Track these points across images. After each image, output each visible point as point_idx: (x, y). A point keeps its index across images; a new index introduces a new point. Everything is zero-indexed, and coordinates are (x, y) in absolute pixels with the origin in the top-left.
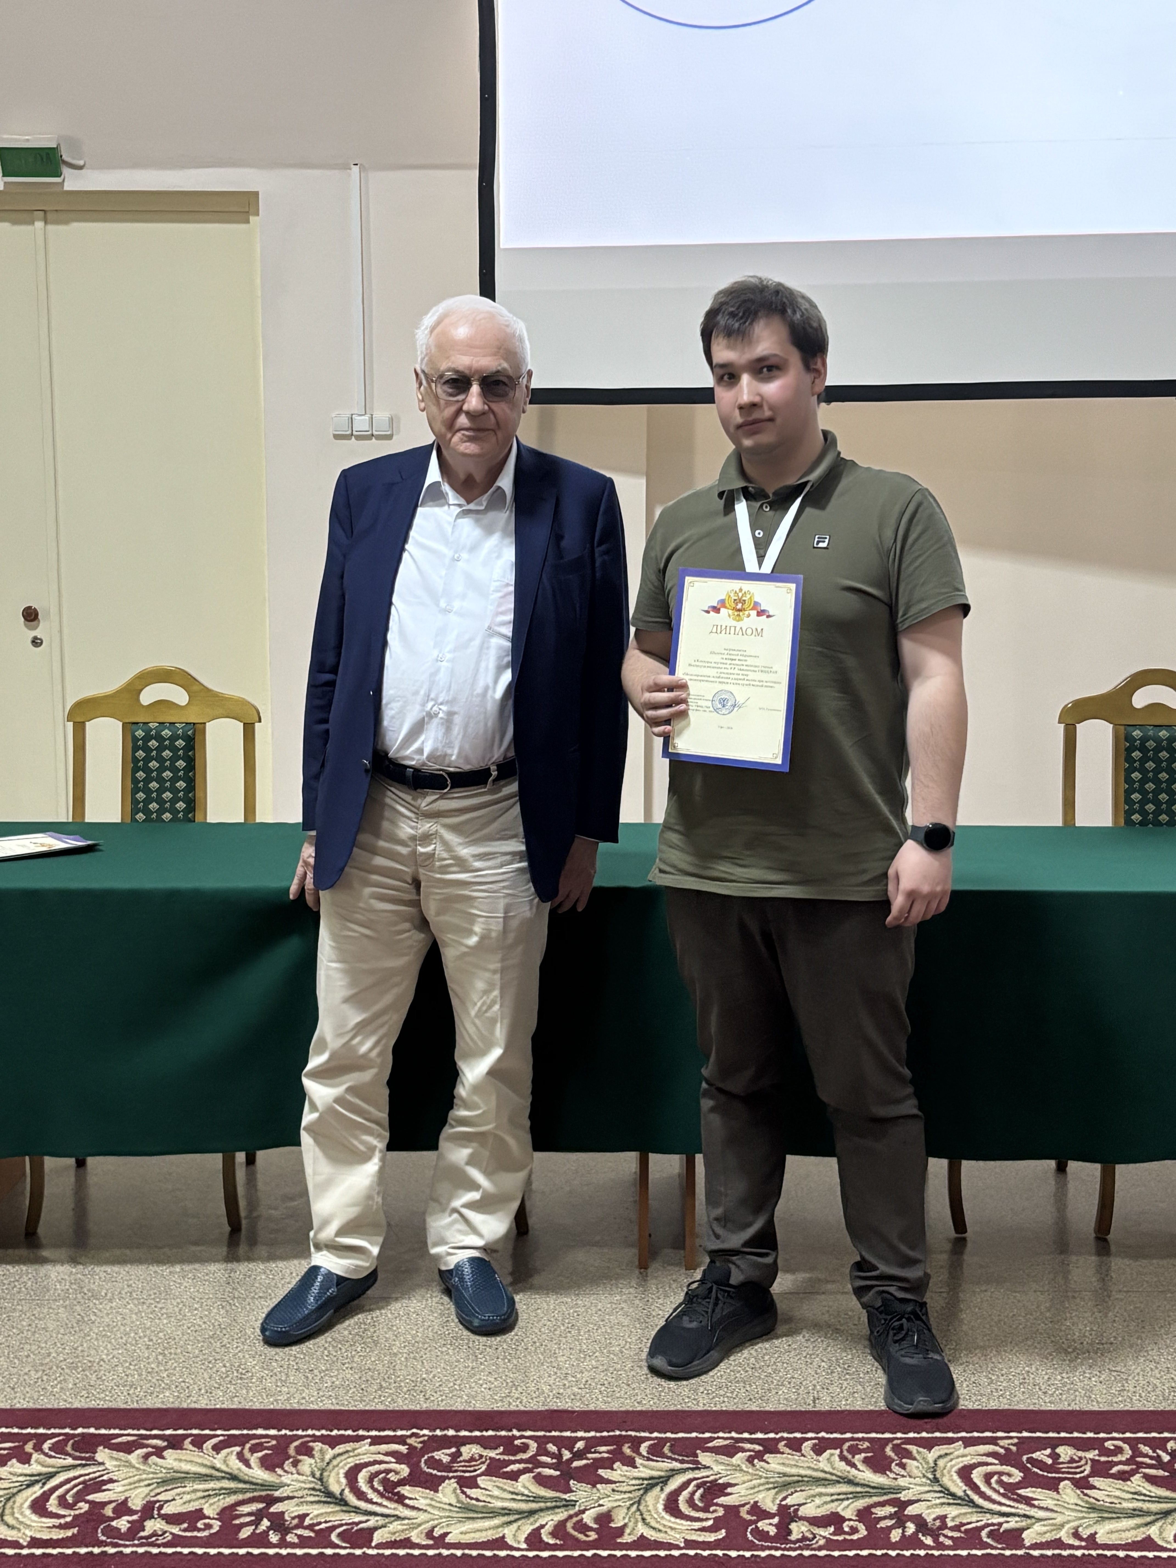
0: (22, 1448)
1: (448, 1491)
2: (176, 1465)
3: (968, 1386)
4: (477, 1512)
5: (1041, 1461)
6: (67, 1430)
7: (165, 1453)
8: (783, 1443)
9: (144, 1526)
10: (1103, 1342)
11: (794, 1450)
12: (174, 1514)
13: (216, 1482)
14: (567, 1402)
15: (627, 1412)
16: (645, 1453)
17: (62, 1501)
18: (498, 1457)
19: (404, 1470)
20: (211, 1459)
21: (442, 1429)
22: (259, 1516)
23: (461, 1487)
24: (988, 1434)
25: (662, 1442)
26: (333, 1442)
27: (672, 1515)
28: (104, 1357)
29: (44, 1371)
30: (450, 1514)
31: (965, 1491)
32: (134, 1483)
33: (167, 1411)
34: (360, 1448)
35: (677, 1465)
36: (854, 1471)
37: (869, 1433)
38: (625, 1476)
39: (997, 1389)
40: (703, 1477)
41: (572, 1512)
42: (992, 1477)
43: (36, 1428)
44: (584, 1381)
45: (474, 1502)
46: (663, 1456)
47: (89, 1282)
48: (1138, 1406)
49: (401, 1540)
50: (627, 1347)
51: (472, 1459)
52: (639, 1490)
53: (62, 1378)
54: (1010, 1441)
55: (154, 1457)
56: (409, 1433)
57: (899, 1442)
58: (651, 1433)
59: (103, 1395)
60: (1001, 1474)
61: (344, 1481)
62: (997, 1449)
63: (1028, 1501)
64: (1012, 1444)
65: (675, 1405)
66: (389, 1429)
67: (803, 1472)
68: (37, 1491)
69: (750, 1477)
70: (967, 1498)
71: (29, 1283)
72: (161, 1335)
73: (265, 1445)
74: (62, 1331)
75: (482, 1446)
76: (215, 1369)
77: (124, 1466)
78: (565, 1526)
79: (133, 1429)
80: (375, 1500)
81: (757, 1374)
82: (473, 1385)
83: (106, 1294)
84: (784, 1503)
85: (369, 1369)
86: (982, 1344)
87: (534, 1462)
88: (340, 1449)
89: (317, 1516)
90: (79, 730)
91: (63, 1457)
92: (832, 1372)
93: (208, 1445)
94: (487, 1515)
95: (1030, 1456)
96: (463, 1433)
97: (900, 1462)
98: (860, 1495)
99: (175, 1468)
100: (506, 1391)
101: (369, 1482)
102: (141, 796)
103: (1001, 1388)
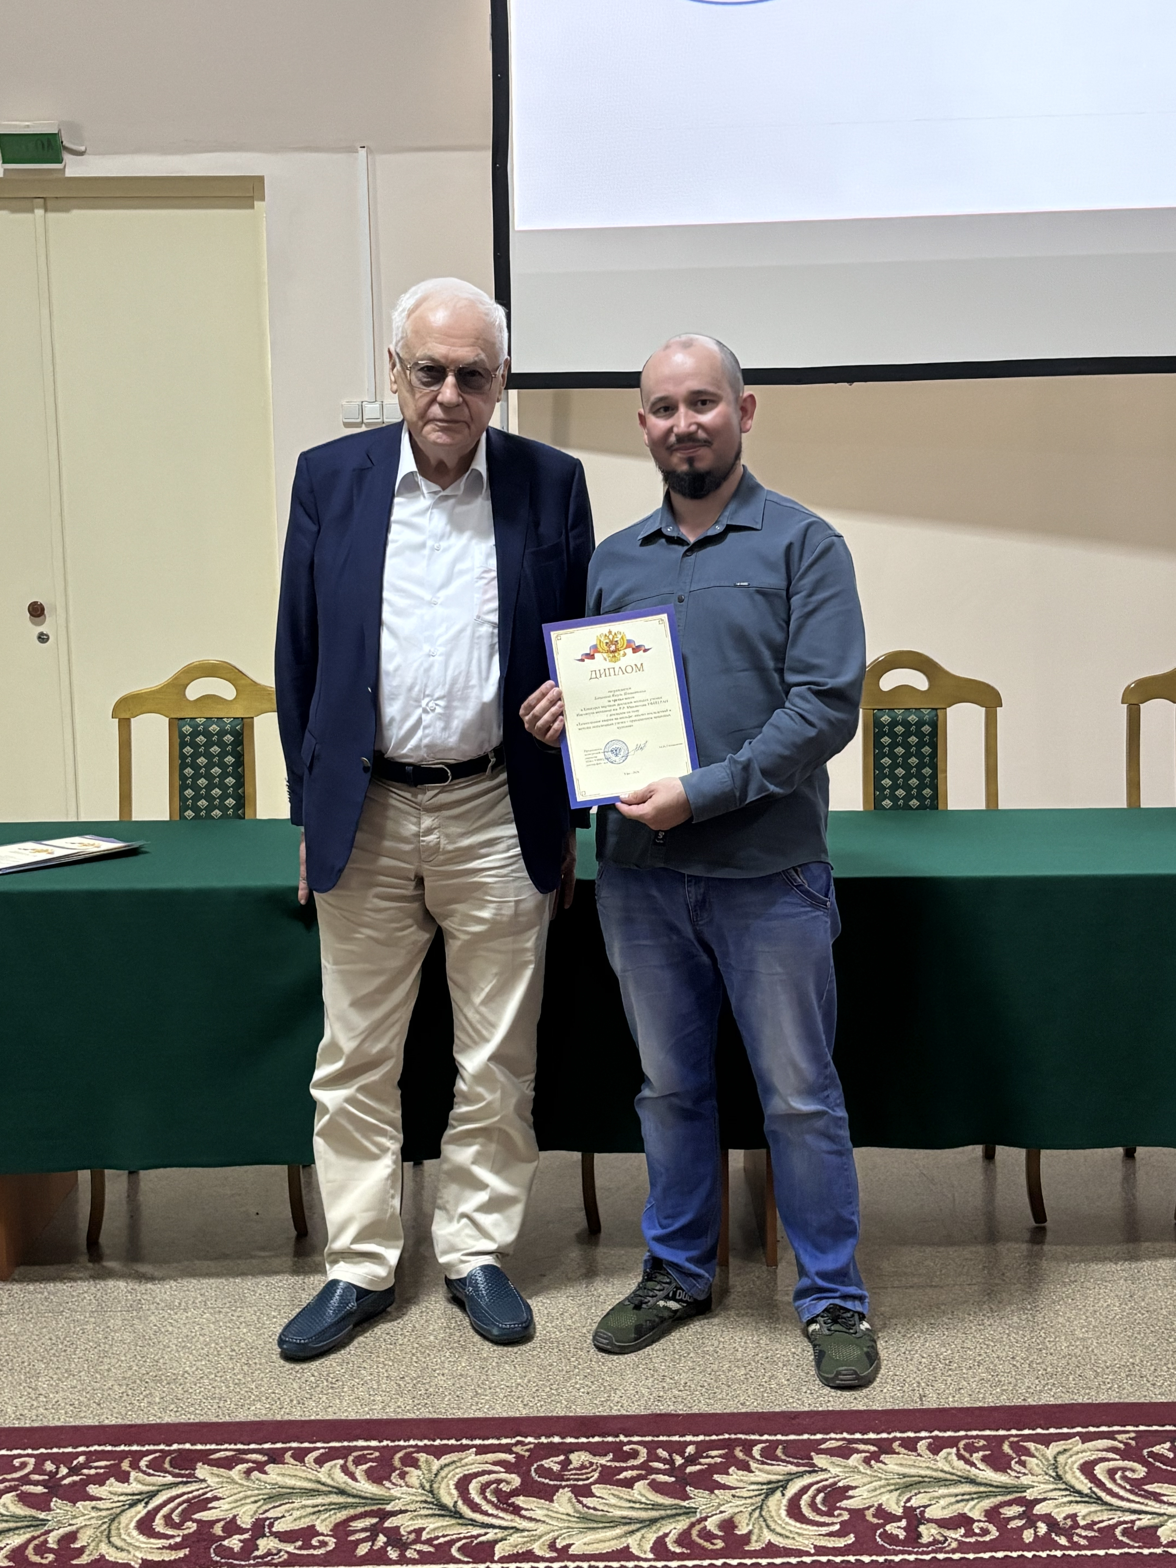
0: (118, 1465)
1: (564, 1500)
2: (280, 1480)
3: (1074, 1380)
4: (596, 1522)
5: (1162, 1455)
6: (162, 1447)
7: (267, 1468)
8: (897, 1443)
9: (257, 1545)
11: (909, 1450)
12: (286, 1531)
13: (324, 1497)
14: (669, 1406)
15: (732, 1415)
16: (758, 1457)
17: (168, 1520)
18: (609, 1464)
19: (516, 1480)
20: (315, 1473)
21: (547, 1437)
22: (374, 1531)
23: (576, 1496)
24: (1104, 1429)
25: (775, 1444)
26: (438, 1452)
27: (797, 1520)
28: (187, 1368)
29: (128, 1385)
30: (570, 1525)
31: (1090, 1488)
32: (241, 1500)
33: (261, 1423)
34: (466, 1458)
35: (793, 1469)
36: (974, 1471)
37: (983, 1430)
38: (741, 1481)
39: (1104, 1382)
40: (822, 1481)
41: (693, 1519)
42: (1116, 1473)
43: (130, 1445)
44: (682, 1382)
45: (592, 1511)
46: (778, 1459)
47: (161, 1292)
49: (523, 1553)
50: (721, 1346)
51: (583, 1467)
52: (760, 1495)
53: (148, 1392)
54: (1127, 1436)
55: (256, 1472)
56: (514, 1441)
57: (1016, 1439)
58: (761, 1435)
59: (192, 1409)
60: (1124, 1469)
61: (455, 1492)
62: (1116, 1443)
63: (1156, 1497)
64: (1130, 1438)
65: (781, 1406)
66: (493, 1438)
67: (923, 1472)
68: (140, 1511)
69: (869, 1479)
70: (1094, 1495)
71: (99, 1294)
72: (242, 1344)
73: (368, 1456)
74: (140, 1343)
75: (591, 1453)
76: (303, 1380)
77: (227, 1482)
78: (691, 1534)
79: (230, 1444)
80: (490, 1512)
82: (570, 1389)
83: (180, 1304)
84: (908, 1505)
85: (461, 1375)
86: (1081, 1336)
87: (647, 1469)
88: (446, 1459)
89: (434, 1530)
90: (125, 727)
91: (162, 1474)
92: (934, 1368)
93: (310, 1458)
94: (608, 1525)
95: (1150, 1449)
96: (569, 1440)
97: (1020, 1459)
98: (984, 1495)
99: (280, 1483)
100: (606, 1395)
101: (481, 1494)
102: (189, 792)
103: (1108, 1380)
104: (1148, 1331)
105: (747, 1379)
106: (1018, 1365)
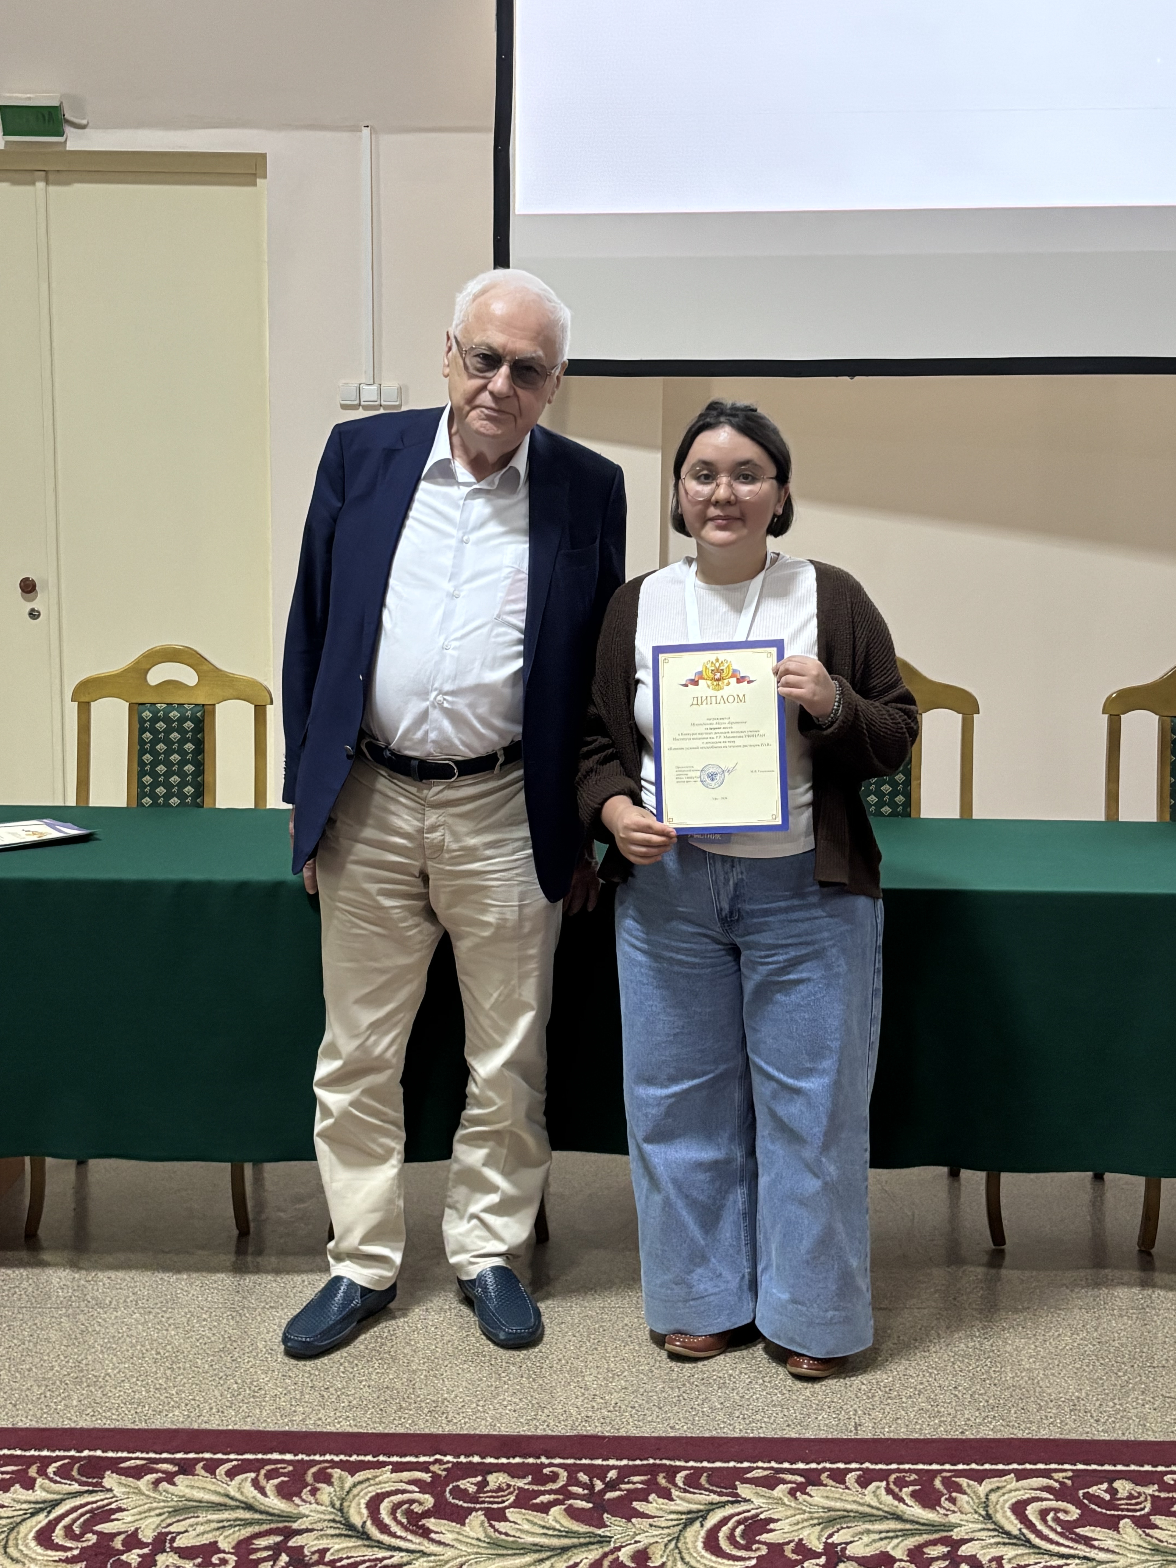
0: (25, 1471)
1: (475, 1524)
2: (189, 1492)
3: (1016, 1413)
4: (506, 1548)
5: (1098, 1496)
6: (72, 1453)
7: (176, 1479)
8: (826, 1474)
9: (156, 1561)
10: (1154, 1365)
11: (837, 1482)
12: (187, 1547)
13: (231, 1512)
14: (596, 1427)
15: (659, 1439)
16: (681, 1484)
17: (69, 1531)
18: (526, 1487)
19: (429, 1501)
20: (225, 1486)
21: (467, 1456)
22: (277, 1550)
23: (489, 1520)
24: (1041, 1466)
25: (699, 1471)
26: (352, 1468)
27: (712, 1553)
28: (110, 1371)
30: (479, 1550)
31: (1020, 1530)
33: (177, 1431)
34: (381, 1475)
35: (715, 1498)
36: (902, 1506)
37: (916, 1464)
38: (661, 1509)
39: (1046, 1417)
40: (744, 1512)
41: (607, 1549)
42: (1048, 1514)
43: (40, 1450)
44: (613, 1402)
45: (503, 1537)
46: (700, 1487)
47: (93, 1289)
50: (657, 1366)
51: (500, 1489)
52: (678, 1525)
53: (66, 1394)
54: (1064, 1474)
55: (165, 1484)
56: (432, 1459)
57: (948, 1474)
58: (686, 1462)
59: (109, 1414)
60: (1057, 1510)
61: (365, 1512)
62: (1051, 1482)
63: (1087, 1541)
64: (1067, 1478)
65: (710, 1431)
66: (411, 1455)
67: (849, 1507)
68: (42, 1520)
69: (792, 1512)
70: (1022, 1537)
71: (30, 1289)
72: (169, 1347)
73: (281, 1470)
74: (65, 1342)
75: (509, 1475)
76: (225, 1387)
77: (134, 1493)
78: (602, 1565)
79: (142, 1452)
80: (399, 1534)
81: (794, 1397)
82: (497, 1406)
83: (110, 1302)
84: (830, 1541)
85: (387, 1387)
86: (1027, 1366)
87: (565, 1493)
88: (360, 1476)
89: (338, 1551)
90: (84, 710)
91: (69, 1482)
92: (873, 1396)
93: (222, 1470)
94: (518, 1551)
95: (1086, 1490)
96: (490, 1460)
97: (950, 1496)
98: (910, 1532)
99: (187, 1496)
100: (532, 1414)
101: (391, 1514)
102: (147, 779)
103: (1051, 1414)
104: (1098, 1364)
105: (679, 1401)
106: (960, 1395)
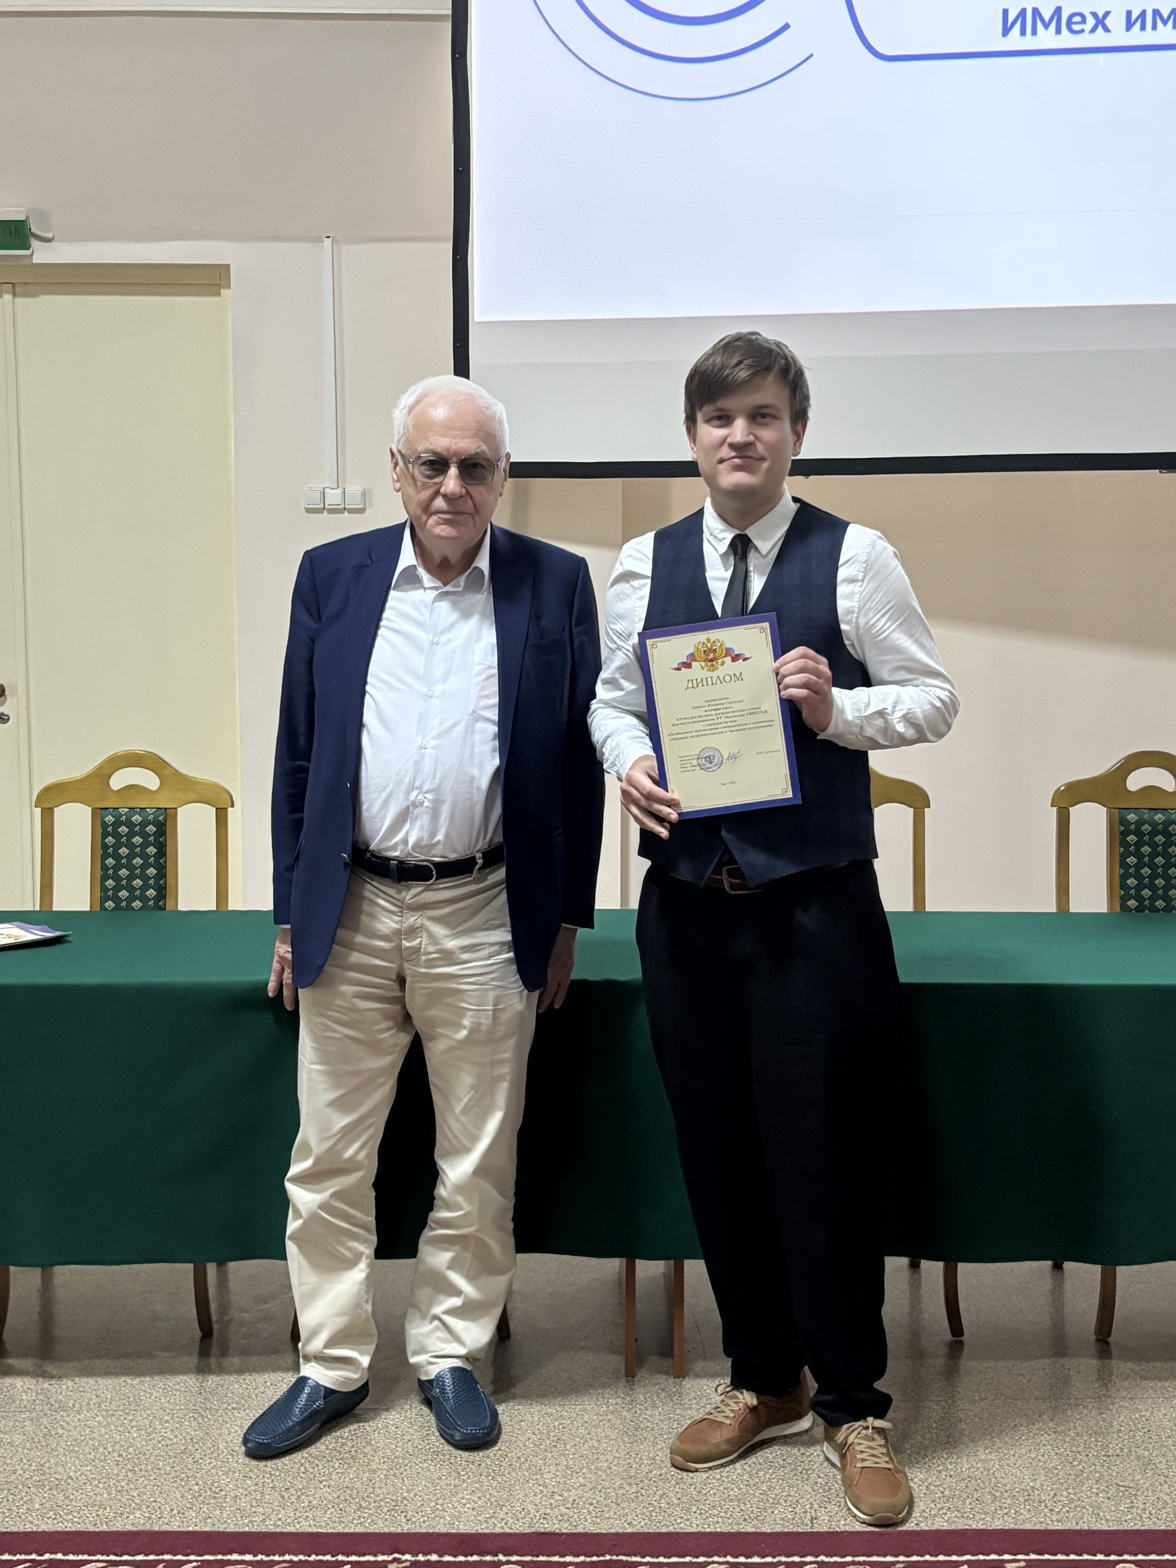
3: (971, 1504)
6: (34, 1556)
8: (781, 1567)
10: (1110, 1454)
14: (554, 1524)
15: (617, 1535)
21: (425, 1554)
24: (994, 1557)
28: (72, 1474)
33: (138, 1534)
37: (871, 1556)
39: (1001, 1507)
44: (571, 1499)
47: (56, 1392)
48: (1148, 1525)
53: (28, 1498)
56: (390, 1558)
58: (643, 1557)
59: (71, 1517)
65: (667, 1526)
66: (370, 1554)
72: (131, 1450)
74: (28, 1446)
76: (186, 1488)
79: (103, 1555)
81: (752, 1492)
82: (456, 1505)
83: (74, 1405)
85: (348, 1487)
90: (48, 816)
92: (830, 1489)
96: (447, 1558)
100: (491, 1512)
102: (110, 883)
103: (1006, 1505)
105: (637, 1497)
